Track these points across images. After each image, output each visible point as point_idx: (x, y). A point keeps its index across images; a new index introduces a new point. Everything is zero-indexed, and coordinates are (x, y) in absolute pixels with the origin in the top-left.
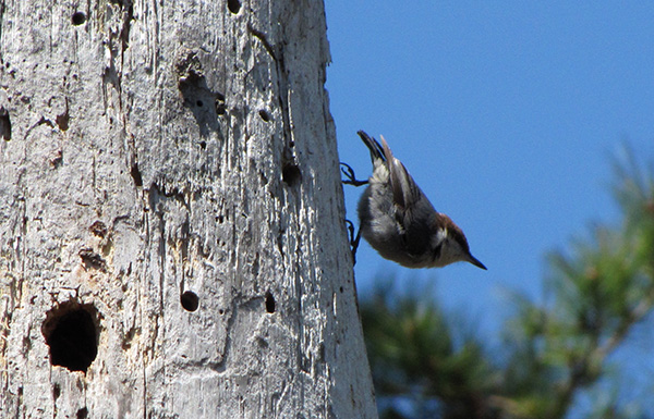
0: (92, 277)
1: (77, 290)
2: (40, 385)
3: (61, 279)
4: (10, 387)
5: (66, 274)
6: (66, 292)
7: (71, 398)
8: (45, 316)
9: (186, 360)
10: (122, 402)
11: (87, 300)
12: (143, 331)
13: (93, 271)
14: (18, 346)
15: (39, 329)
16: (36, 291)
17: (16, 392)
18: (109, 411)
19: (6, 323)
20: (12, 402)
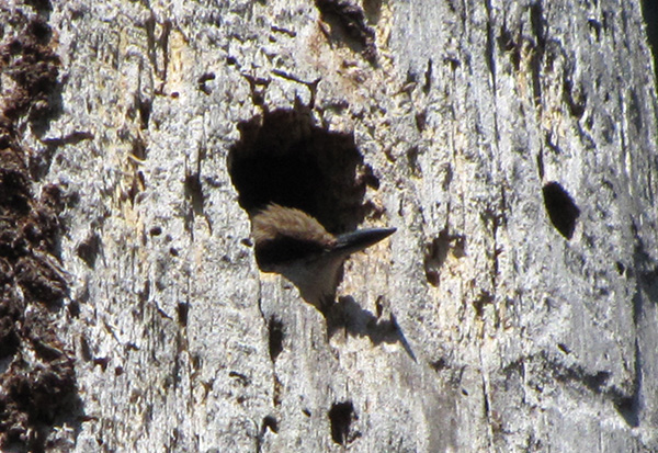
0: (345, 65)
1: (312, 87)
2: (231, 310)
3: (271, 48)
4: (154, 296)
5: (284, 38)
6: (288, 85)
7: (312, 368)
8: (235, 134)
9: (569, 360)
10: (434, 417)
11: (338, 123)
12: (471, 248)
13: (346, 52)
14: (172, 194)
15: (222, 163)
16: (211, 60)
17: (172, 313)
18: (406, 428)
19: (137, 122)
20: (162, 337)
